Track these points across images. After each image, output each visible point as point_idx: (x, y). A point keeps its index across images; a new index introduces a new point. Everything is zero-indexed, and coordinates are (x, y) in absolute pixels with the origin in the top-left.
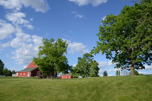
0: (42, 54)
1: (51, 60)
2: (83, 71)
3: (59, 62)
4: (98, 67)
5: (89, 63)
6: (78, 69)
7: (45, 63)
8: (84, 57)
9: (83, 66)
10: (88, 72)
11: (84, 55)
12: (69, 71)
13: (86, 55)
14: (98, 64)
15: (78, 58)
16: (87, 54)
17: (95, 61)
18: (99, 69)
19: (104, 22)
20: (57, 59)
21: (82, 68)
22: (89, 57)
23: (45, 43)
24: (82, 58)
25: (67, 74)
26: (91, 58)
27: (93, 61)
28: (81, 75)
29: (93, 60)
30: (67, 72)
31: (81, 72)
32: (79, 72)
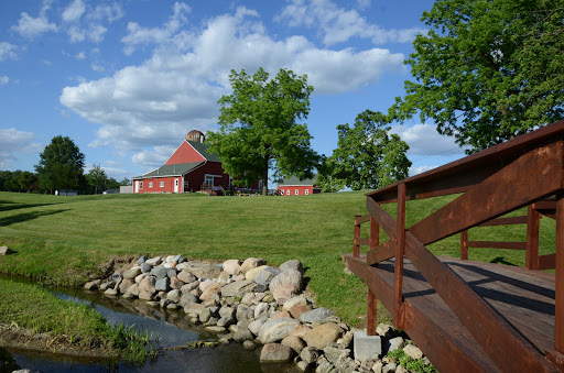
0: (232, 120)
1: (264, 138)
2: (356, 170)
3: (290, 143)
4: (405, 159)
5: (375, 144)
6: (340, 162)
7: (246, 147)
8: (359, 123)
9: (358, 155)
10: (374, 172)
11: (360, 117)
12: (315, 171)
13: (368, 118)
14: (407, 148)
15: (340, 127)
16: (371, 113)
17: (396, 138)
18: (410, 164)
19: (429, 18)
20: (283, 135)
21: (353, 162)
22: (376, 125)
23: (238, 85)
24: (352, 127)
25: (308, 180)
26: (383, 128)
27: (390, 138)
28: (348, 185)
29: (389, 133)
30: (309, 176)
31: (349, 174)
32: (343, 175)
